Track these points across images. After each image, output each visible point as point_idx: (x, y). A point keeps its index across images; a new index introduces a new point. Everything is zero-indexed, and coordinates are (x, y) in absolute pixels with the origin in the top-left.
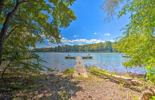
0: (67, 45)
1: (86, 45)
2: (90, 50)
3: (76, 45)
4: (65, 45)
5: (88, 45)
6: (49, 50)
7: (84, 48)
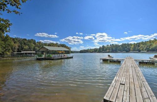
0: (113, 45)
1: (142, 43)
2: (150, 48)
3: (125, 44)
4: (111, 45)
5: (146, 42)
6: (93, 50)
7: (139, 46)
